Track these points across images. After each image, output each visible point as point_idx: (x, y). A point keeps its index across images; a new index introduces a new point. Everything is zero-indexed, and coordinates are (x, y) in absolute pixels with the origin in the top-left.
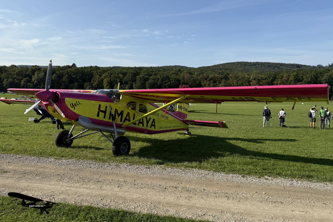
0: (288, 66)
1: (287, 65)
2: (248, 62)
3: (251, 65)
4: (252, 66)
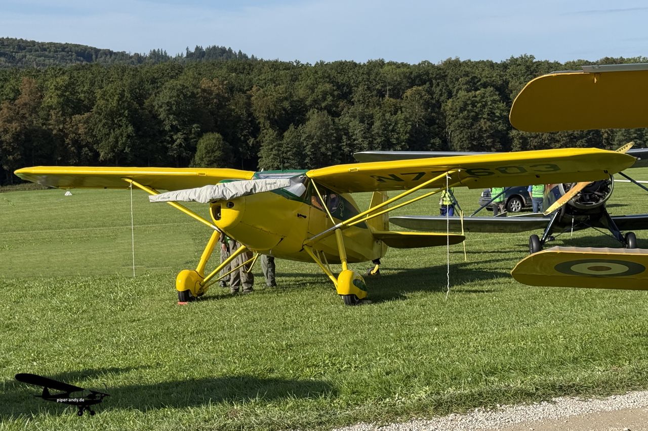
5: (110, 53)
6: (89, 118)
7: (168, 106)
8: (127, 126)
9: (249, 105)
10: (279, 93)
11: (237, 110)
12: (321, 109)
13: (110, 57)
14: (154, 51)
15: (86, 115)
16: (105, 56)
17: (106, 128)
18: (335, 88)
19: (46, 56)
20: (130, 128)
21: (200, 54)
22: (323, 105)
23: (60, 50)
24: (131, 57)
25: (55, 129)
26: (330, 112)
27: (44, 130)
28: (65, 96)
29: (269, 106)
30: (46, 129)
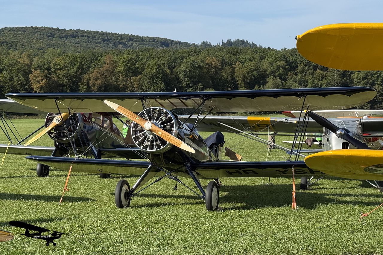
0: (144, 43)
1: (144, 41)
2: (58, 29)
3: (65, 36)
4: (67, 39)
5: (180, 43)
6: (140, 79)
7: (185, 73)
8: (161, 84)
9: (233, 73)
10: (251, 67)
11: (225, 76)
12: (275, 77)
13: (179, 45)
14: (204, 42)
15: (139, 77)
16: (176, 44)
17: (149, 85)
18: (286, 64)
19: (144, 44)
20: (162, 85)
21: (230, 44)
22: (277, 74)
23: (152, 41)
24: (191, 45)
25: (121, 84)
26: (281, 79)
27: (115, 85)
28: (128, 66)
29: (244, 74)
30: (116, 84)
